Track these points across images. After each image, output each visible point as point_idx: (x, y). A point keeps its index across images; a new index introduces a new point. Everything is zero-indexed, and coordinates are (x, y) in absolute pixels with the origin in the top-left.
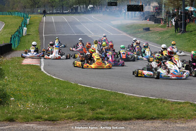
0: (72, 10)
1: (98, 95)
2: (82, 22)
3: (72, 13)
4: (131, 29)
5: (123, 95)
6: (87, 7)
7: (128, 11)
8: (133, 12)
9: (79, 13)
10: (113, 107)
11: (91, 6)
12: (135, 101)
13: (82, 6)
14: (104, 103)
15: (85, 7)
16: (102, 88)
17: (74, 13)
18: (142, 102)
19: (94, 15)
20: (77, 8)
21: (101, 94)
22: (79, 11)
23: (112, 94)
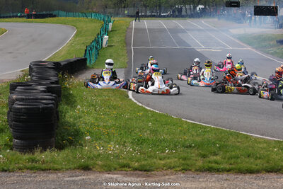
0: (174, 12)
1: (211, 136)
2: (188, 30)
3: (173, 16)
4: (259, 41)
5: (247, 137)
6: (195, 8)
7: (255, 14)
8: (263, 17)
9: (183, 17)
10: (233, 153)
11: (201, 6)
12: (265, 145)
13: (188, 7)
14: (219, 148)
15: (192, 7)
16: (217, 125)
17: (177, 17)
18: (275, 147)
19: (206, 20)
20: (181, 8)
21: (215, 134)
22: (183, 13)
23: (231, 134)
